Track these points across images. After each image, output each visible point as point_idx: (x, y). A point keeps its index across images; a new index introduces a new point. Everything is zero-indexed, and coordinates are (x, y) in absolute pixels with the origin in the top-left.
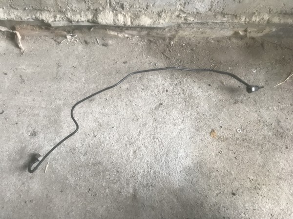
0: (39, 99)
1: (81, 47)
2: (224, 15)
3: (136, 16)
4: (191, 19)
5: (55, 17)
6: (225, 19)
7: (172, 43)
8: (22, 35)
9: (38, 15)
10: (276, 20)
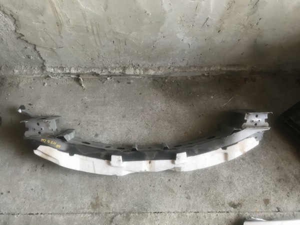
0: (97, 116)
1: (115, 85)
2: (195, 67)
3: (146, 70)
4: (176, 70)
5: (102, 71)
6: (196, 69)
7: (166, 80)
8: (83, 79)
9: (93, 70)
10: (225, 69)
